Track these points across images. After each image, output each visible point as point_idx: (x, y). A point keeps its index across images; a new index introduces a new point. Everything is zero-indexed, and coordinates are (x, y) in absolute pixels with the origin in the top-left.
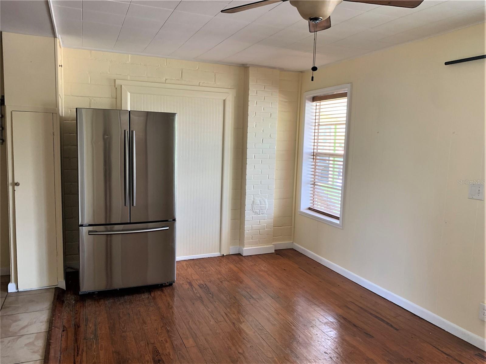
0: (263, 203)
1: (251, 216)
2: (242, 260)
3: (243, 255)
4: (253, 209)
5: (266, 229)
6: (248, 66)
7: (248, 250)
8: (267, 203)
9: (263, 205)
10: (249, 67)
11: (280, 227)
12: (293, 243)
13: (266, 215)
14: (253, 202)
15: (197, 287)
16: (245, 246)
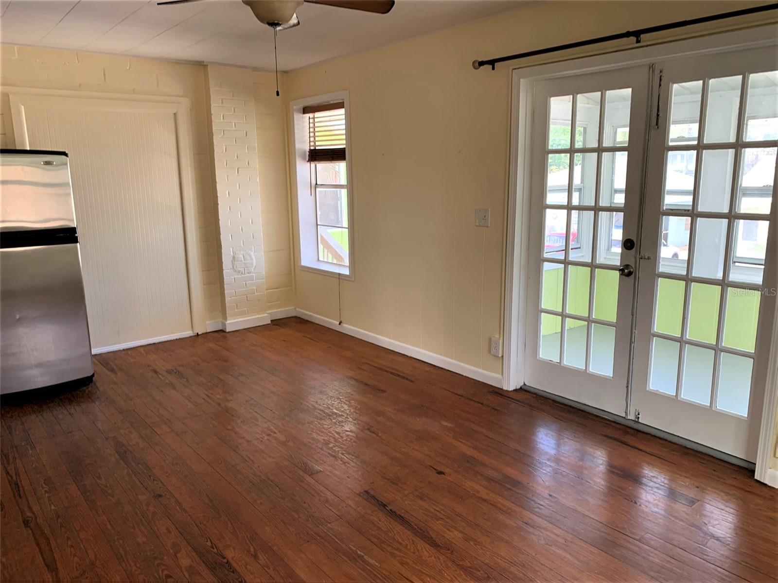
0: (249, 258)
1: (233, 277)
2: (225, 337)
3: (227, 331)
4: (235, 267)
5: (256, 294)
6: (205, 64)
7: (233, 323)
8: (253, 257)
9: (248, 261)
10: (207, 65)
11: (276, 290)
12: (295, 309)
13: (254, 274)
14: (234, 257)
15: (165, 374)
16: (228, 318)
